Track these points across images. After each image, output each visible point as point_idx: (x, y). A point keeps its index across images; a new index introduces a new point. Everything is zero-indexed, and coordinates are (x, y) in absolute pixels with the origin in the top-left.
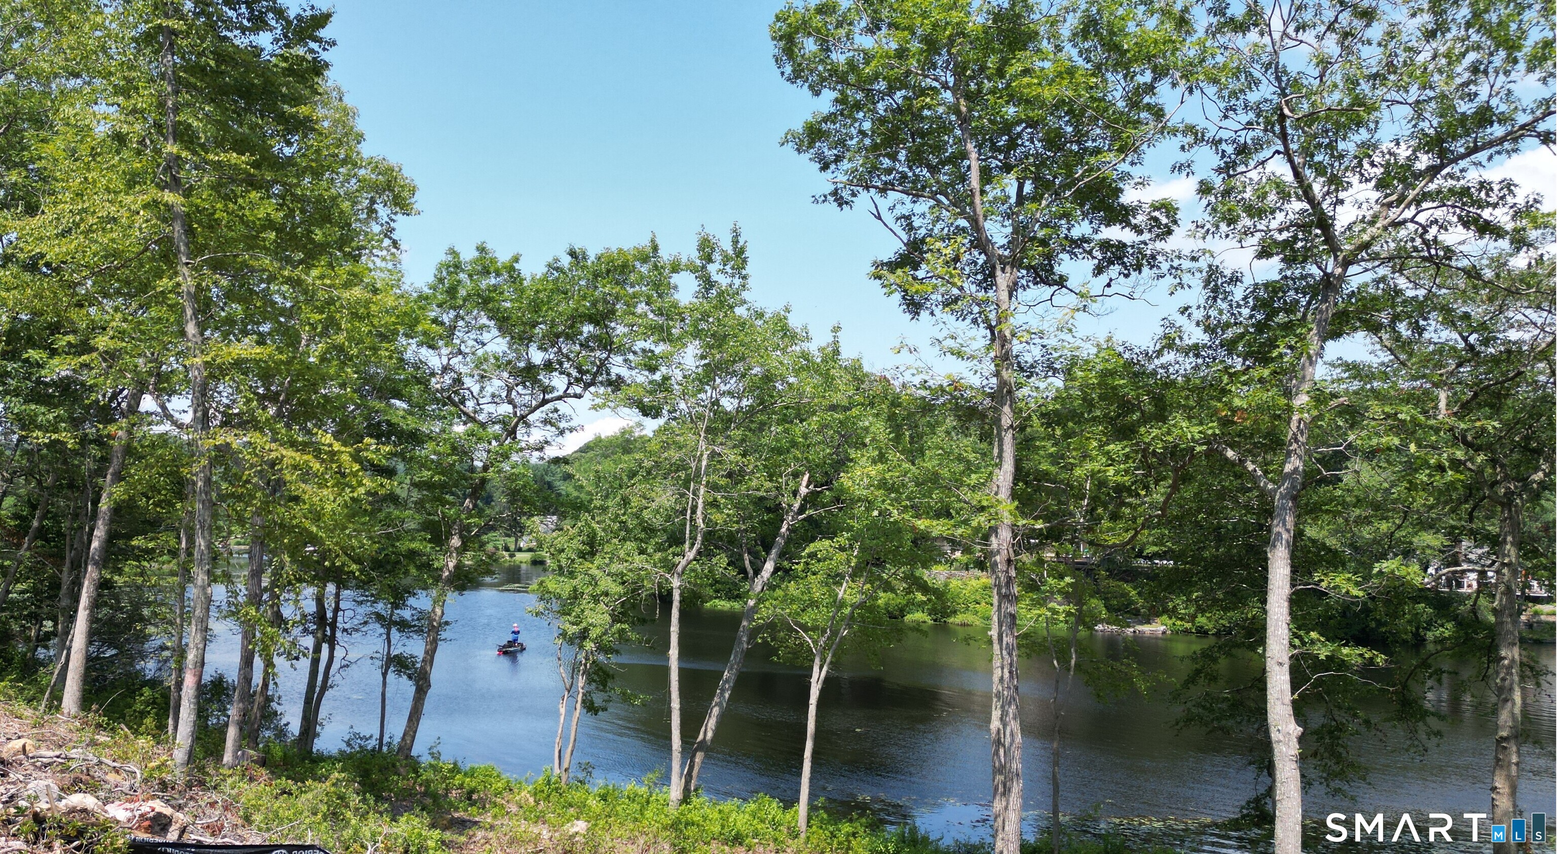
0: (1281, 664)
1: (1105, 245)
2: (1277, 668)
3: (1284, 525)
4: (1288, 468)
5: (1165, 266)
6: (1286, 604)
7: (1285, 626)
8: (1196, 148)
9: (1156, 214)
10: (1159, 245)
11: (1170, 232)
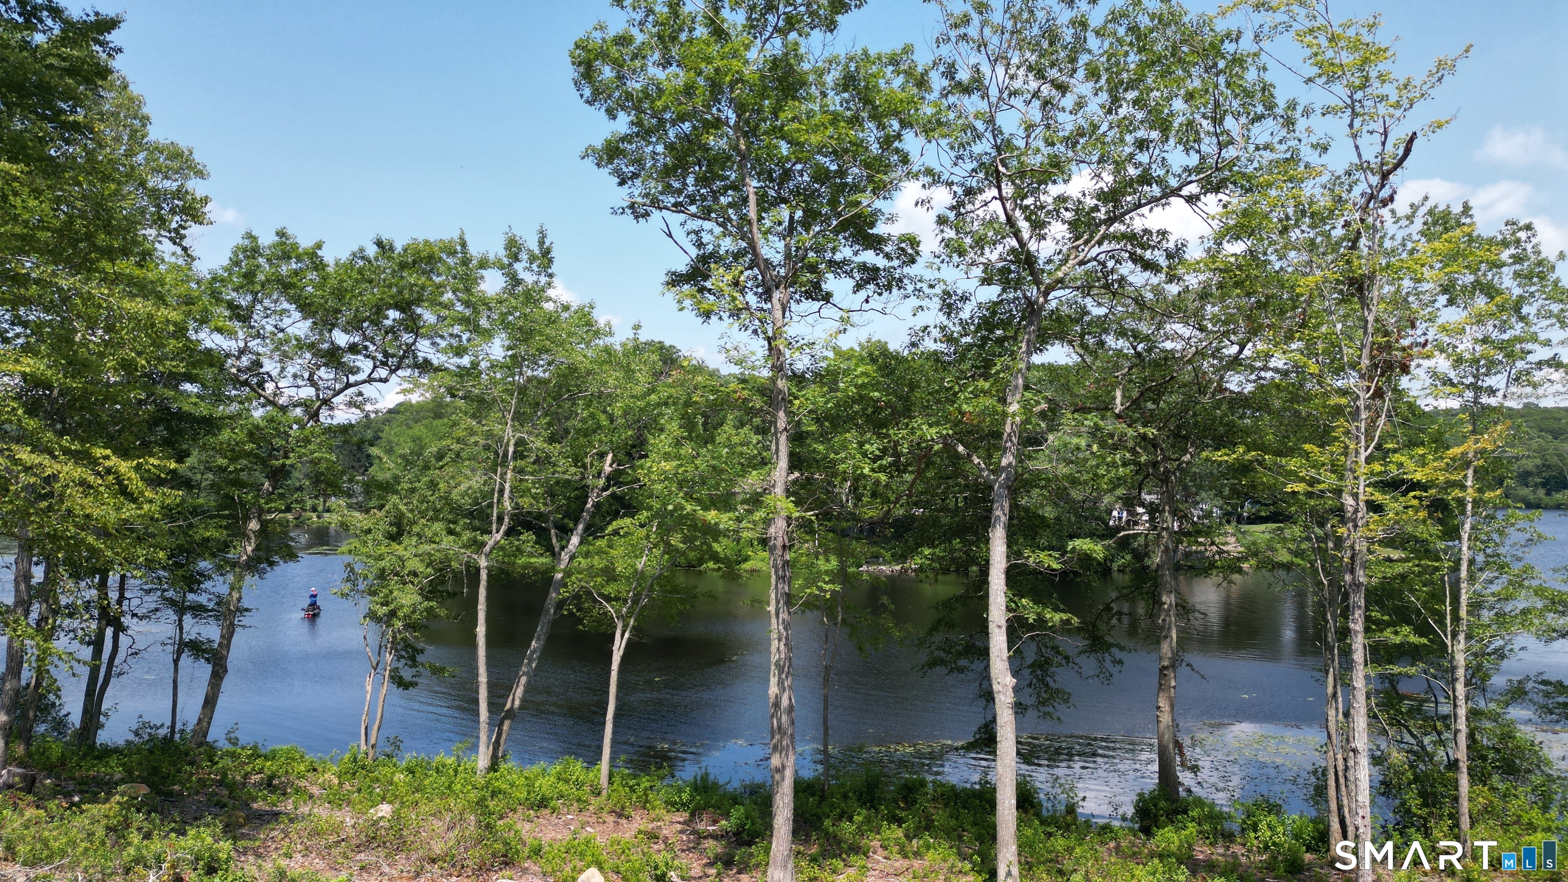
0: (999, 627)
1: (863, 267)
2: (997, 630)
3: (1002, 510)
4: (1004, 462)
5: (910, 288)
6: (1003, 576)
7: (1003, 595)
8: (933, 188)
9: (903, 245)
10: (906, 270)
11: (913, 261)
